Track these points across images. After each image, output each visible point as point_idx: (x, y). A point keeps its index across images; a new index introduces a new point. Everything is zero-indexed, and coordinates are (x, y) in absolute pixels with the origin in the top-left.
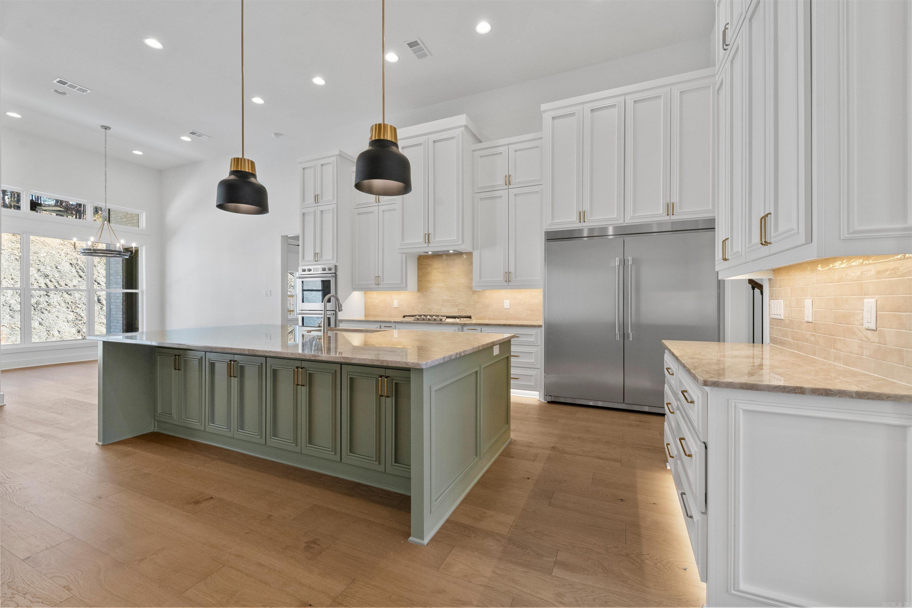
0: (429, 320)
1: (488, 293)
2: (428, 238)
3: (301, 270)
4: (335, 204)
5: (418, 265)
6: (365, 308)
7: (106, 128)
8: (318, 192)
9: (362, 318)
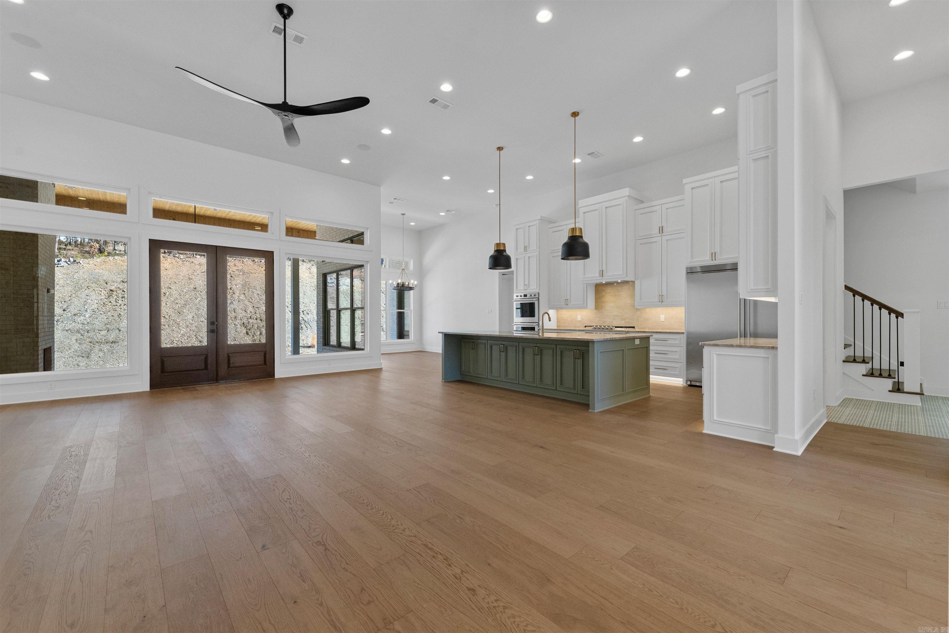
0: (603, 329)
1: (648, 310)
2: (602, 274)
3: (516, 296)
4: (538, 252)
5: (595, 290)
6: (557, 321)
7: (403, 214)
8: (527, 244)
9: (556, 328)
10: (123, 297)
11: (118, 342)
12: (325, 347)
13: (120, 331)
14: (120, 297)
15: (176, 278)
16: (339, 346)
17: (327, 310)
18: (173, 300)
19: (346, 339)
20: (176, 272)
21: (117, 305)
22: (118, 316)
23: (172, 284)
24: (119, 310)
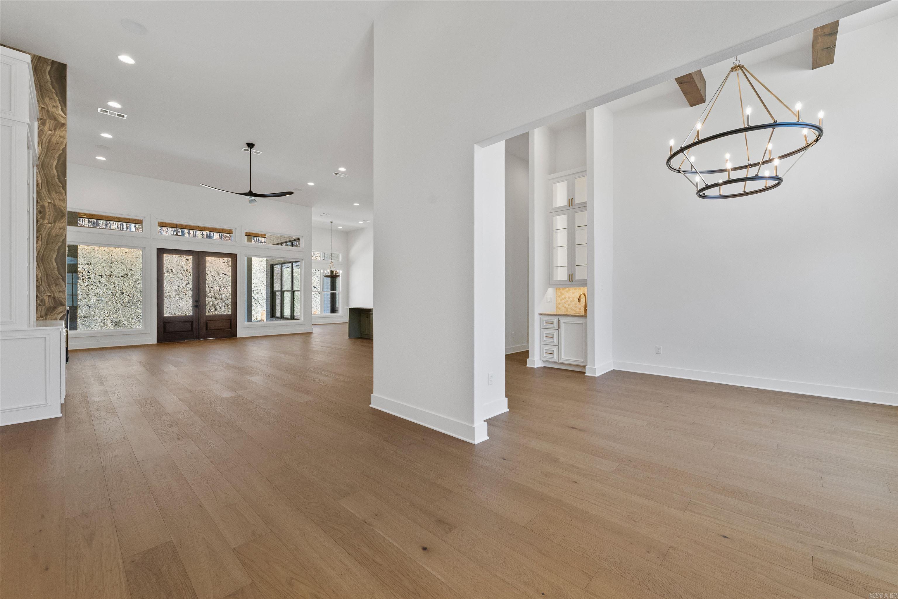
7: (332, 222)
10: (89, 278)
11: (89, 317)
12: (272, 319)
13: (90, 307)
14: (86, 278)
15: (136, 261)
16: (283, 317)
17: (274, 291)
18: (135, 280)
19: (287, 313)
20: (136, 255)
21: (84, 285)
22: (87, 294)
23: (133, 266)
24: (87, 289)
